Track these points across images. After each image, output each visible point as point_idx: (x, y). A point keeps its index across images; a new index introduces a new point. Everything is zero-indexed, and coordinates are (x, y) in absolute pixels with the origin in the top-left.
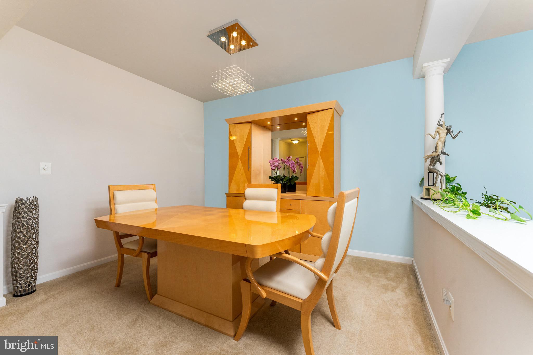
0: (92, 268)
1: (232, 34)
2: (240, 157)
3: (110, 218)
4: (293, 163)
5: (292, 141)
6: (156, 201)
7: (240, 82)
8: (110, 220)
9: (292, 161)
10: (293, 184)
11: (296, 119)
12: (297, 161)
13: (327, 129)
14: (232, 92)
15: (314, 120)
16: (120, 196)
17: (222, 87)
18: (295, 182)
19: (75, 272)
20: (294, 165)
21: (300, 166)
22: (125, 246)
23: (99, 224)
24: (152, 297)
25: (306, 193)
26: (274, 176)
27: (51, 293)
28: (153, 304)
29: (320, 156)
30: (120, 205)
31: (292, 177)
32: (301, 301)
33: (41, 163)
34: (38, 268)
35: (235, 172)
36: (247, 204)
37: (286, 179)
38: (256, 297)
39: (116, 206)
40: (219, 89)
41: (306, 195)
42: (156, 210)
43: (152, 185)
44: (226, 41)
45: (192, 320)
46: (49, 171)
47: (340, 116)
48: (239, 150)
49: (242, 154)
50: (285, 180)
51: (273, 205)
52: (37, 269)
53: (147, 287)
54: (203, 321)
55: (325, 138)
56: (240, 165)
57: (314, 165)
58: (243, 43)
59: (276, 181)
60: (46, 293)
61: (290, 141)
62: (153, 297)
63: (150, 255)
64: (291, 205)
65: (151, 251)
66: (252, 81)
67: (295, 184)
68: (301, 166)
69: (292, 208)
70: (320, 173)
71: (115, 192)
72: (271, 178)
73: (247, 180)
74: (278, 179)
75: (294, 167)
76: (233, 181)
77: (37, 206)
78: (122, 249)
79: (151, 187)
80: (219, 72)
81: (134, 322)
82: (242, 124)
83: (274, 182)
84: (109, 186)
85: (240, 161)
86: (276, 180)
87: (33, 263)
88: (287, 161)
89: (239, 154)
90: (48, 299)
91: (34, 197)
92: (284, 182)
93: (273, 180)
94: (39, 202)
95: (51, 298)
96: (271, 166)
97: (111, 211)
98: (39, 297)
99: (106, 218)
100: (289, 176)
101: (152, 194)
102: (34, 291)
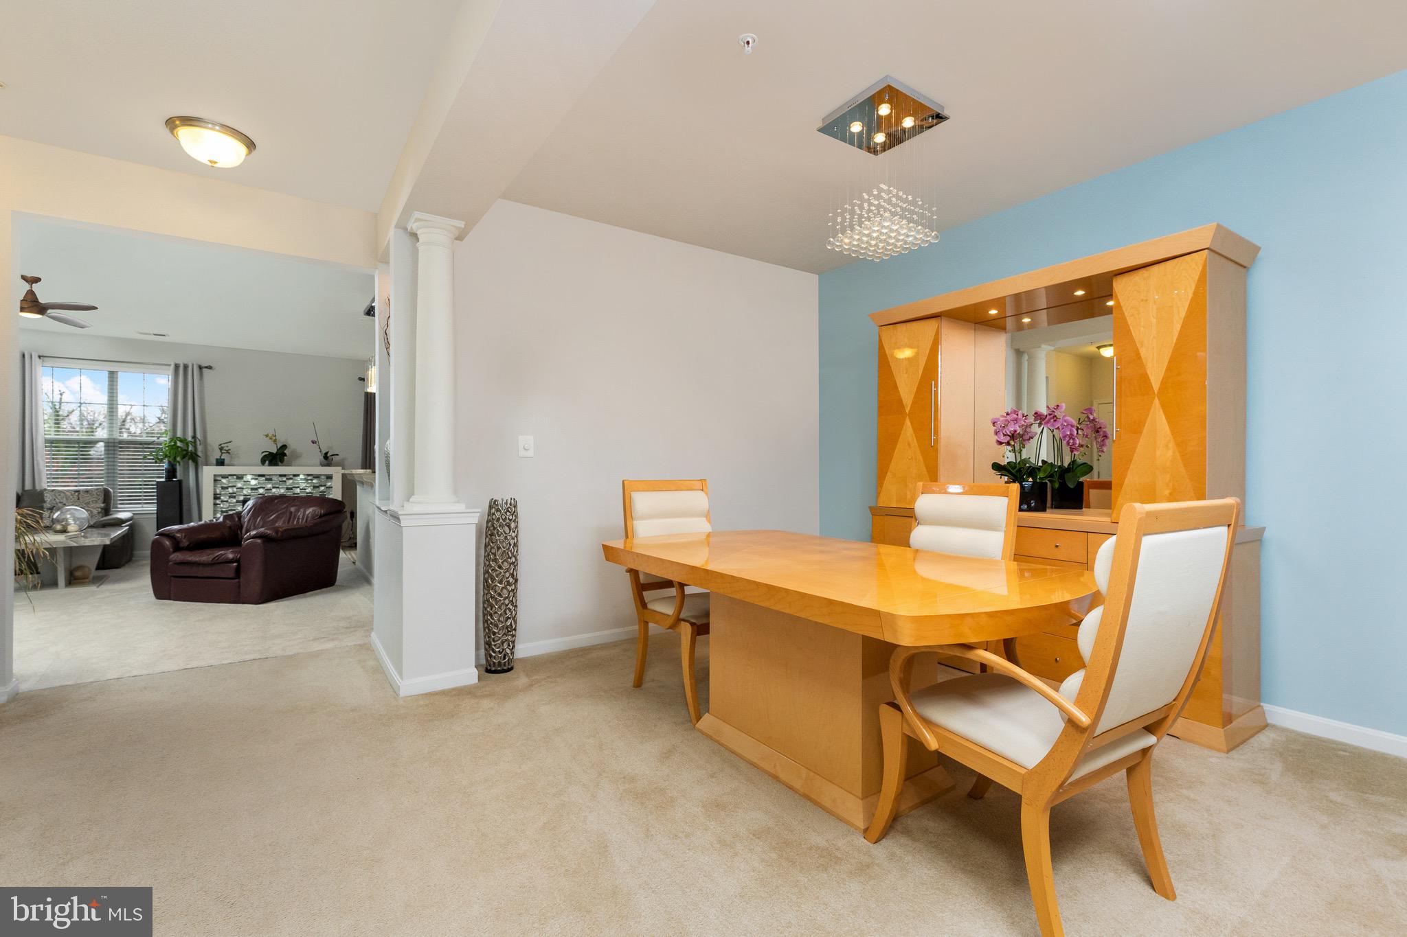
0: (593, 646)
1: (877, 111)
2: (907, 411)
3: (625, 543)
4: (1068, 425)
5: (1099, 348)
6: (707, 516)
7: (895, 228)
8: (625, 547)
9: (1066, 418)
10: (1071, 486)
11: (1080, 293)
12: (1089, 418)
13: (1183, 315)
14: (879, 251)
15: (1139, 292)
16: (642, 501)
17: (854, 245)
18: (1081, 480)
19: (568, 649)
20: (1071, 430)
21: (1098, 432)
22: (650, 606)
23: (609, 553)
24: (699, 718)
25: (1110, 515)
26: (1008, 463)
27: (536, 677)
28: (701, 731)
29: (1157, 401)
30: (644, 521)
31: (1069, 464)
32: (1023, 771)
33: (520, 437)
34: (517, 628)
35: (894, 452)
36: (920, 535)
37: (1045, 471)
38: (914, 746)
39: (635, 522)
40: (845, 249)
41: (1108, 519)
42: (709, 535)
43: (700, 482)
44: (863, 130)
45: (776, 778)
46: (530, 453)
47: (1245, 267)
48: (907, 391)
49: (914, 403)
50: (1041, 475)
51: (995, 542)
52: (515, 630)
53: (690, 695)
54: (798, 784)
55: (1176, 344)
56: (908, 431)
57: (1136, 429)
58: (908, 122)
59: (1013, 478)
60: (527, 675)
61: (1092, 349)
62: (701, 718)
63: (695, 627)
64: (1057, 546)
65: (699, 622)
66: (932, 216)
67: (1081, 485)
68: (1101, 433)
69: (1060, 554)
70: (1158, 453)
71: (633, 494)
72: (997, 467)
73: (928, 471)
74: (1020, 470)
75: (1071, 434)
76: (888, 474)
77: (515, 514)
78: (645, 611)
79: (699, 485)
80: (844, 211)
81: (666, 755)
82: (914, 324)
83: (1006, 478)
84: (623, 481)
85: (908, 422)
86: (1013, 472)
87: (510, 618)
88: (1048, 417)
89: (905, 402)
90: (531, 685)
91: (511, 499)
92: (1040, 478)
93: (1004, 472)
94: (519, 509)
95: (536, 685)
96: (996, 433)
97: (628, 533)
98: (519, 679)
99: (618, 544)
100: (1062, 461)
101: (700, 500)
102: (511, 669)
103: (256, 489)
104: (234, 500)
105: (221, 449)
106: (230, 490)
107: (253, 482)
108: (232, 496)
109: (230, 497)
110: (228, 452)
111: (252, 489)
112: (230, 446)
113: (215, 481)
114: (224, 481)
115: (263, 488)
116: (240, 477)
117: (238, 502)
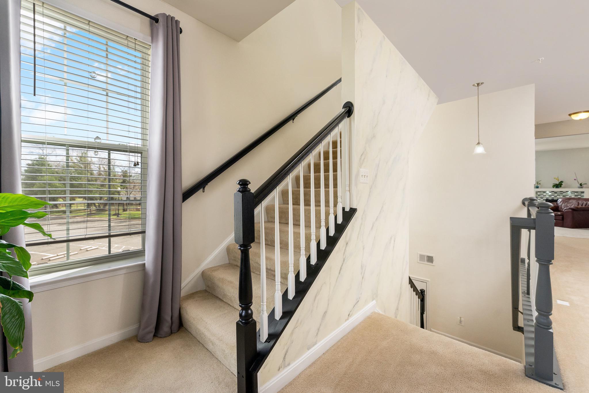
103: (551, 196)
104: (542, 199)
105: (537, 183)
106: (541, 196)
107: (550, 194)
108: (542, 198)
109: (541, 198)
110: (540, 184)
111: (549, 196)
112: (541, 182)
113: (536, 193)
114: (538, 193)
115: (554, 196)
116: (544, 192)
117: (544, 200)
